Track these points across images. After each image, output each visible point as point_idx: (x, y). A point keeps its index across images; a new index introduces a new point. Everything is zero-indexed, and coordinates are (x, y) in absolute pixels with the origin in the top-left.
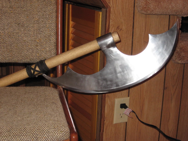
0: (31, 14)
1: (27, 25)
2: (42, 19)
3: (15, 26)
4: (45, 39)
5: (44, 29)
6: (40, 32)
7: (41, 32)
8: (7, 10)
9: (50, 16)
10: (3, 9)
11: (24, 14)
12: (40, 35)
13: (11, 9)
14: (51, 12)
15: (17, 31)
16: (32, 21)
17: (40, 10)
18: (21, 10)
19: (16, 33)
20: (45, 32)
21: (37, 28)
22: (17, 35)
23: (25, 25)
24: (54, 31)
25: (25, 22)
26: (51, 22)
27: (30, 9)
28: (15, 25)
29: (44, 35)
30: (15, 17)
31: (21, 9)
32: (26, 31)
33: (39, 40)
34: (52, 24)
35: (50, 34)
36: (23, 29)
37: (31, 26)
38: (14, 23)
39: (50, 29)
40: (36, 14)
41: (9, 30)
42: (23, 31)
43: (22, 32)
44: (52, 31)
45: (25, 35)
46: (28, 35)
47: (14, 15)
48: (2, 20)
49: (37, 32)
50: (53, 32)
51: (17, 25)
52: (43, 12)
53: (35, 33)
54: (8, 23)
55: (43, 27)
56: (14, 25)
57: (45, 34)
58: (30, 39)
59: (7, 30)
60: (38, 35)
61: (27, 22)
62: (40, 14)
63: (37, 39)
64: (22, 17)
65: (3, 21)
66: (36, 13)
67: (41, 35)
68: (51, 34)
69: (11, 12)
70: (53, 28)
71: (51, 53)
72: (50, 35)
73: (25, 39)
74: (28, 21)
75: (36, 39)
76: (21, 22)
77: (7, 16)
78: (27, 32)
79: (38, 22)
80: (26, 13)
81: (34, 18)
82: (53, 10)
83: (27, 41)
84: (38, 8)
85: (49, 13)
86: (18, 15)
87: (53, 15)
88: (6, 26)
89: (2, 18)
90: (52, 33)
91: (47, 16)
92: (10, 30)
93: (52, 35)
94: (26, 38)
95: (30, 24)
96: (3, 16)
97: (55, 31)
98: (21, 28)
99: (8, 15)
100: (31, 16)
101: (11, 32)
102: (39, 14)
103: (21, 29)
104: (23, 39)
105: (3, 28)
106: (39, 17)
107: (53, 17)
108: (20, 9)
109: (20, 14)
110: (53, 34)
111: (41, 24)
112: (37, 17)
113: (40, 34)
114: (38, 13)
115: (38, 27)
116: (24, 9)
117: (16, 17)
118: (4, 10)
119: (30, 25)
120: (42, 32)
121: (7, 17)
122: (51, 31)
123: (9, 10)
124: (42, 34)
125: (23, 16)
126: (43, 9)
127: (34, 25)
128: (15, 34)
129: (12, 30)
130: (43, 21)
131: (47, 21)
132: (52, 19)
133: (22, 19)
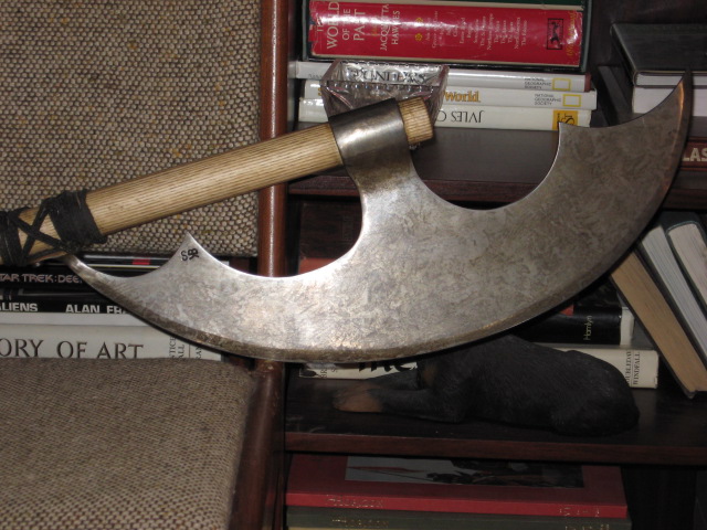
0: (150, 32)
1: (130, 83)
2: (198, 57)
3: (80, 85)
4: (206, 147)
5: (203, 99)
6: (188, 114)
7: (191, 112)
8: (45, 15)
9: (228, 44)
10: (29, 10)
11: (119, 31)
12: (185, 128)
13: (62, 11)
14: (233, 23)
15: (87, 109)
16: (154, 65)
17: (187, 13)
18: (105, 16)
19: (81, 118)
20: (207, 113)
21: (175, 94)
22: (88, 128)
23: (124, 83)
24: (246, 109)
25: (120, 68)
26: (232, 67)
27: (146, 8)
28: (79, 80)
29: (204, 128)
30: (78, 44)
31: (106, 12)
32: (125, 111)
33: (180, 152)
34: (240, 76)
35: (229, 122)
36: (112, 101)
37: (149, 84)
38: (73, 71)
39: (232, 102)
40: (169, 32)
41: (52, 103)
42: (112, 110)
43: (109, 115)
44: (239, 111)
45: (122, 125)
46: (135, 126)
47: (75, 39)
48: (24, 57)
49: (176, 113)
50: (243, 115)
51: (89, 80)
52: (200, 22)
53: (166, 118)
54: (48, 71)
55: (199, 91)
56: (73, 81)
57: (207, 123)
58: (142, 144)
59: (46, 104)
60: (179, 127)
61: (132, 69)
62: (188, 32)
63: (174, 146)
64: (110, 44)
65: (28, 62)
66: (172, 27)
67: (192, 128)
68: (232, 124)
69: (62, 25)
70: (242, 96)
71: (233, 208)
72: (230, 127)
73: (123, 144)
74: (136, 64)
75: (168, 146)
76: (104, 69)
77: (43, 42)
78: (128, 115)
79: (177, 70)
80: (129, 27)
81: (163, 51)
82: (242, 17)
83: (130, 153)
84: (177, 8)
85: (224, 30)
86: (91, 34)
87: (244, 37)
88: (38, 85)
89: (24, 47)
90: (239, 120)
91: (218, 41)
92: (58, 103)
93: (236, 126)
94: (126, 139)
95: (146, 79)
96: (27, 43)
97: (252, 109)
98: (105, 94)
99: (49, 38)
100: (151, 41)
101: (59, 113)
102: (181, 33)
103: (106, 100)
104: (111, 143)
105: (25, 94)
106: (185, 47)
107: (245, 47)
108: (99, 12)
109: (100, 33)
110: (243, 124)
111: (189, 80)
112: (173, 47)
113: (188, 123)
114: (178, 27)
115: (178, 89)
116: (119, 12)
117: (85, 44)
118: (32, 15)
119: (143, 84)
120: (194, 114)
121: (47, 44)
122: (232, 111)
123: (52, 15)
124: (194, 123)
125: (113, 40)
126: (199, 12)
127: (162, 84)
128: (78, 123)
129: (65, 104)
130: (200, 65)
131: (216, 65)
132: (239, 57)
133: (110, 54)
